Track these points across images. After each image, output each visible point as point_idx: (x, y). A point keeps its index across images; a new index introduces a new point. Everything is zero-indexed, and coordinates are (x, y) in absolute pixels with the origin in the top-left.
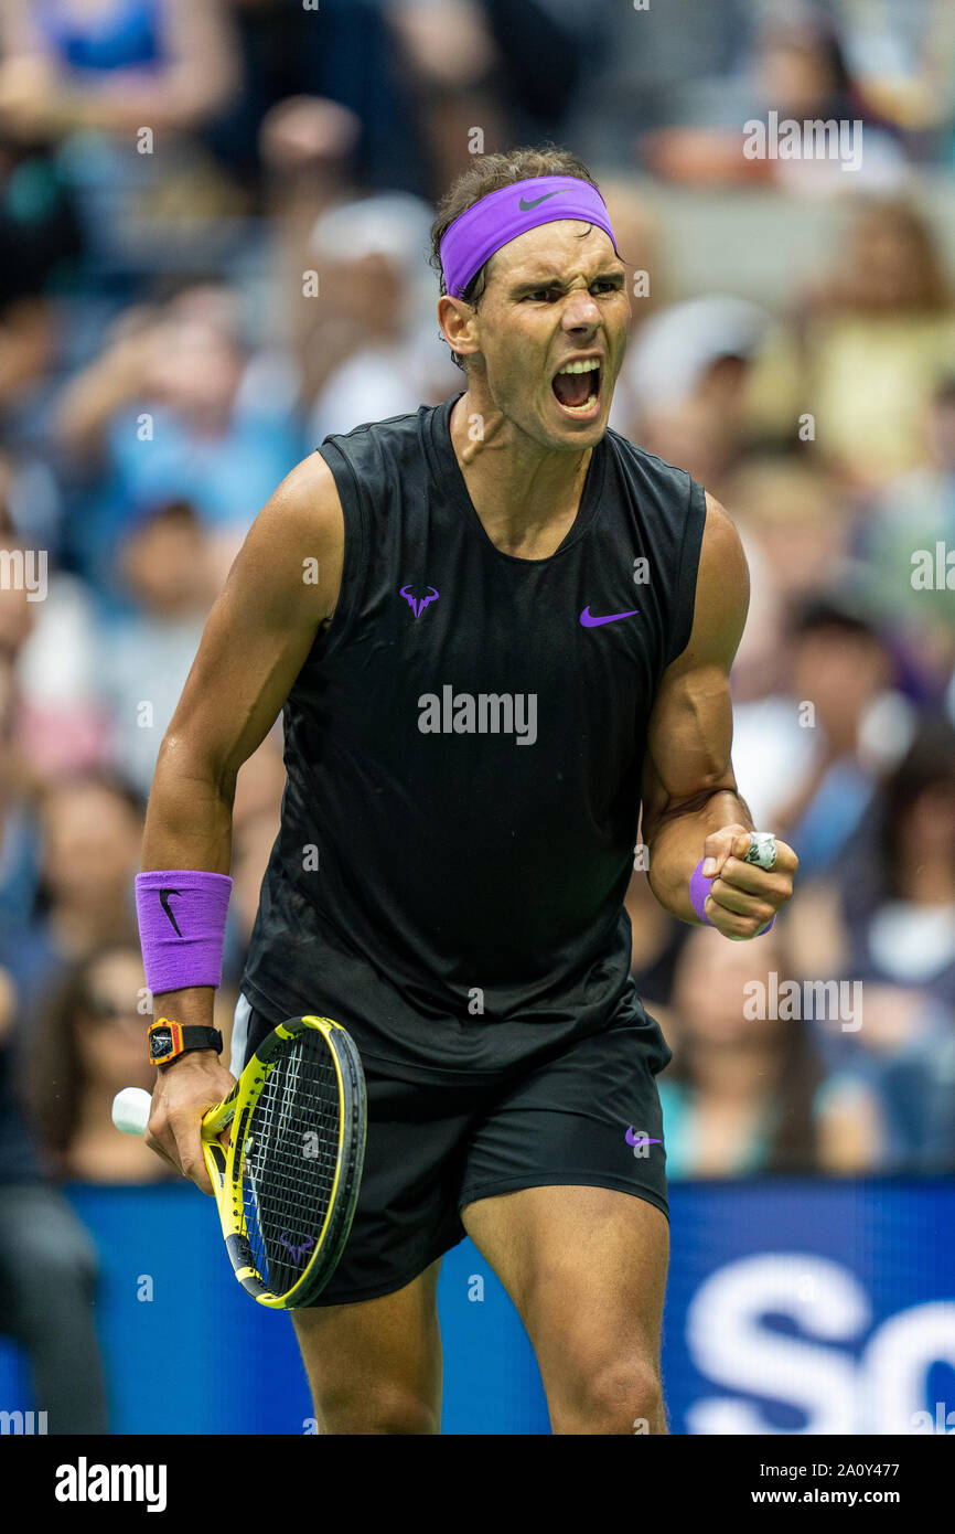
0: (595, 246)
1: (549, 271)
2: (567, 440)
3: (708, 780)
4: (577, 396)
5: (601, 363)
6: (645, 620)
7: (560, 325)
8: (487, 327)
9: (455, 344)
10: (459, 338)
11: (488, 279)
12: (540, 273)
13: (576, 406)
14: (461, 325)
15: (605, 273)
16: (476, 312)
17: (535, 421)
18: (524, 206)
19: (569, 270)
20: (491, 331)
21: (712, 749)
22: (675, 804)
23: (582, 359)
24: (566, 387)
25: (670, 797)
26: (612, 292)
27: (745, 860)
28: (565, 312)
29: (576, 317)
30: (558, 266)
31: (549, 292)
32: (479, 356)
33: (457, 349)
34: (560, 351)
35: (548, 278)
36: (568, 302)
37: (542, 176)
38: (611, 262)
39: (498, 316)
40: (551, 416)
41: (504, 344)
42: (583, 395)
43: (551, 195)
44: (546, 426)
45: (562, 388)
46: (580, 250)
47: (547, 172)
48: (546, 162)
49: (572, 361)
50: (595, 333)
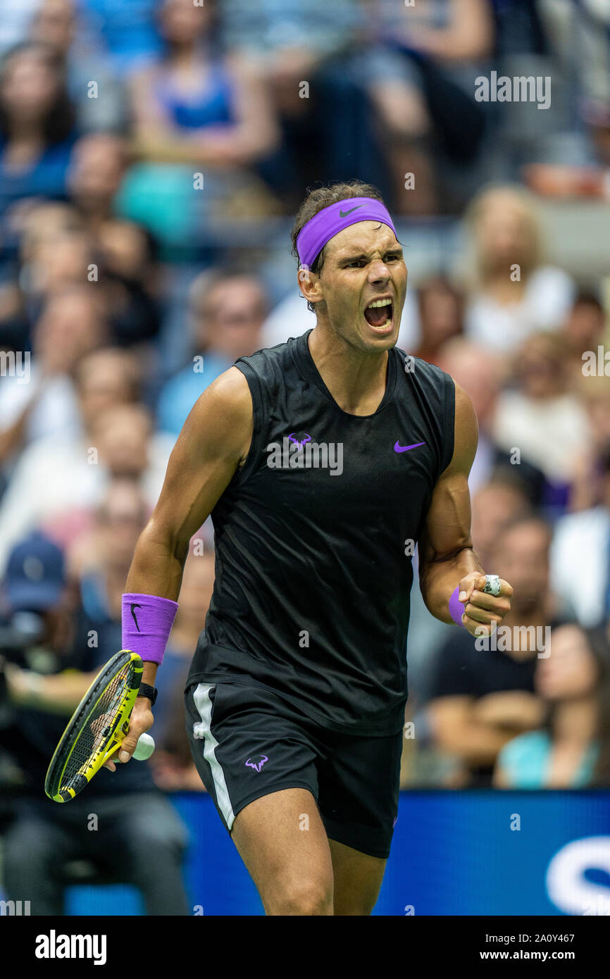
0: (384, 234)
1: (359, 250)
2: (376, 345)
3: (460, 541)
4: (379, 319)
5: (392, 300)
6: (429, 447)
7: (367, 280)
8: (326, 286)
9: (308, 296)
10: (311, 293)
11: (324, 257)
12: (354, 252)
13: (380, 326)
14: (311, 286)
15: (391, 249)
16: (320, 278)
17: (357, 337)
18: (343, 214)
19: (370, 248)
20: (328, 287)
21: (462, 523)
22: (439, 557)
23: (381, 299)
24: (372, 315)
25: (436, 553)
26: (396, 261)
27: (483, 591)
28: (369, 273)
29: (376, 274)
30: (364, 247)
31: (360, 262)
32: (323, 301)
33: (310, 299)
34: (368, 295)
35: (359, 254)
36: (371, 267)
37: (351, 198)
38: (394, 244)
39: (332, 278)
40: (365, 332)
41: (336, 293)
42: (384, 318)
43: (357, 208)
44: (363, 339)
45: (370, 315)
46: (376, 237)
47: (353, 196)
48: (354, 192)
49: (376, 300)
50: (387, 284)
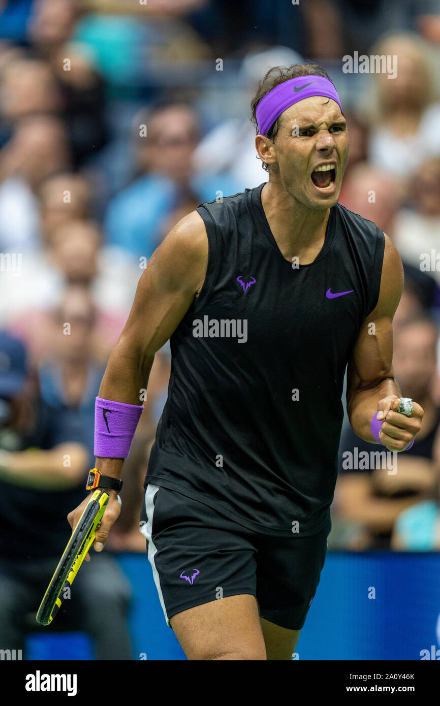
0: (331, 109)
1: (308, 121)
2: (319, 204)
3: (382, 373)
4: (324, 182)
5: (335, 167)
6: (357, 295)
7: (314, 147)
8: (279, 150)
9: (264, 158)
10: (266, 156)
11: (279, 126)
12: (304, 122)
13: (324, 187)
14: (266, 149)
15: (337, 122)
16: (274, 143)
17: (304, 195)
18: (296, 90)
19: (319, 120)
20: (281, 152)
21: (384, 358)
22: (364, 384)
23: (326, 164)
24: (318, 178)
25: (362, 381)
26: (340, 131)
27: (397, 412)
28: (317, 141)
29: (322, 143)
30: (313, 119)
31: (309, 131)
32: (276, 164)
33: (265, 161)
34: (314, 160)
35: (309, 125)
36: (318, 136)
37: (305, 75)
38: (339, 117)
39: (285, 145)
40: (312, 193)
41: (288, 158)
42: (327, 181)
43: (309, 84)
44: (309, 197)
45: (316, 178)
46: (324, 110)
47: (307, 74)
48: (307, 69)
49: (321, 165)
50: (332, 151)
